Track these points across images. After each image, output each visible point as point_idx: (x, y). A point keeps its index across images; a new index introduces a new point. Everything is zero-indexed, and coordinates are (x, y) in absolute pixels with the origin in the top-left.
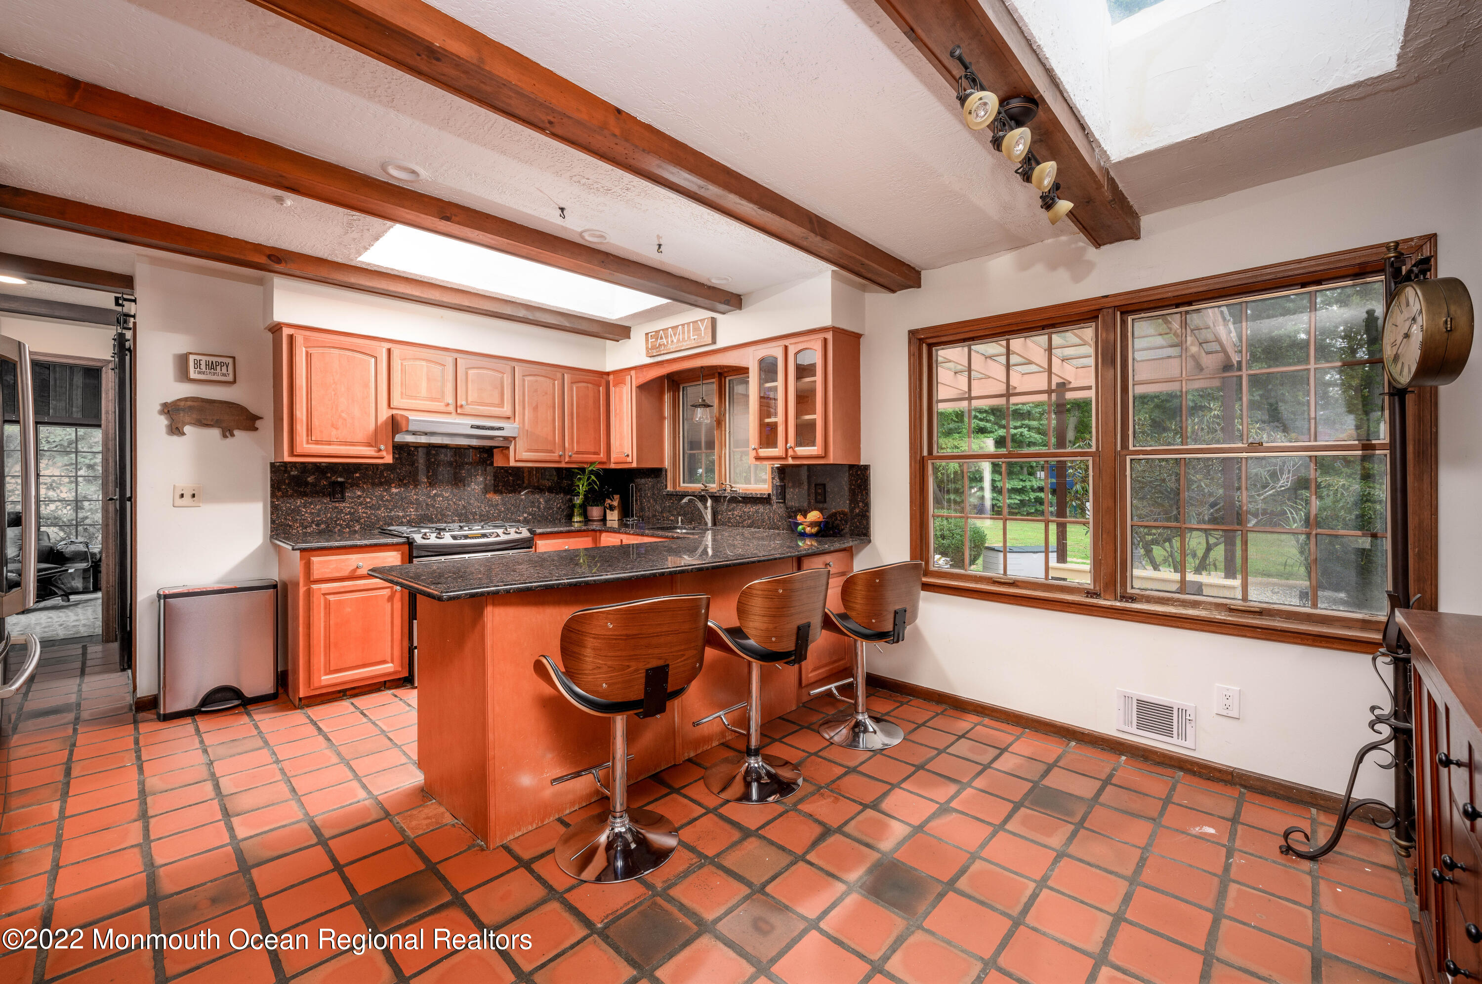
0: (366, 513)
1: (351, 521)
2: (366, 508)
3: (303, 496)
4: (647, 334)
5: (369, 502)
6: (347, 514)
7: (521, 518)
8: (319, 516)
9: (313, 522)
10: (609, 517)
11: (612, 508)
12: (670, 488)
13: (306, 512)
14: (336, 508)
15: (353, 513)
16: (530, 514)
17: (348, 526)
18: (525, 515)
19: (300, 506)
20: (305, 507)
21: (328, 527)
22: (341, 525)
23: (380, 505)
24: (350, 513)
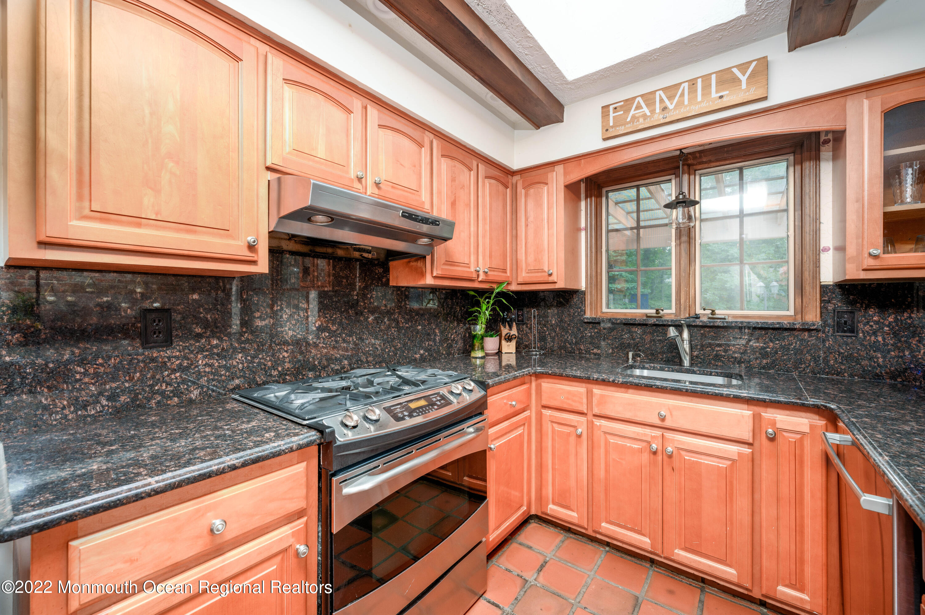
0: (211, 366)
1: (184, 381)
2: (211, 356)
3: (78, 340)
4: (605, 108)
5: (217, 346)
6: (174, 371)
7: (418, 356)
8: (114, 379)
9: (101, 394)
10: (504, 350)
11: (509, 339)
12: (588, 315)
13: (85, 374)
14: (153, 360)
15: (187, 368)
16: (426, 350)
17: (177, 393)
18: (422, 352)
19: (69, 362)
20: (82, 362)
21: (134, 400)
22: (162, 393)
23: (235, 349)
24: (181, 368)
